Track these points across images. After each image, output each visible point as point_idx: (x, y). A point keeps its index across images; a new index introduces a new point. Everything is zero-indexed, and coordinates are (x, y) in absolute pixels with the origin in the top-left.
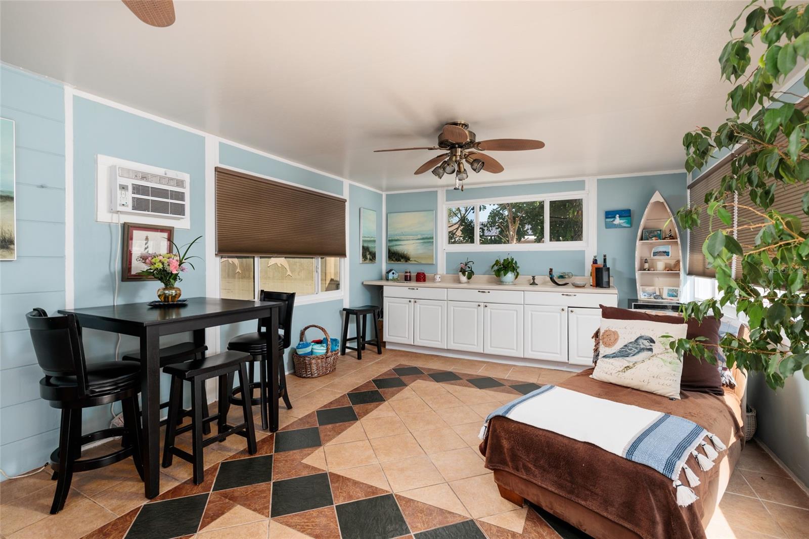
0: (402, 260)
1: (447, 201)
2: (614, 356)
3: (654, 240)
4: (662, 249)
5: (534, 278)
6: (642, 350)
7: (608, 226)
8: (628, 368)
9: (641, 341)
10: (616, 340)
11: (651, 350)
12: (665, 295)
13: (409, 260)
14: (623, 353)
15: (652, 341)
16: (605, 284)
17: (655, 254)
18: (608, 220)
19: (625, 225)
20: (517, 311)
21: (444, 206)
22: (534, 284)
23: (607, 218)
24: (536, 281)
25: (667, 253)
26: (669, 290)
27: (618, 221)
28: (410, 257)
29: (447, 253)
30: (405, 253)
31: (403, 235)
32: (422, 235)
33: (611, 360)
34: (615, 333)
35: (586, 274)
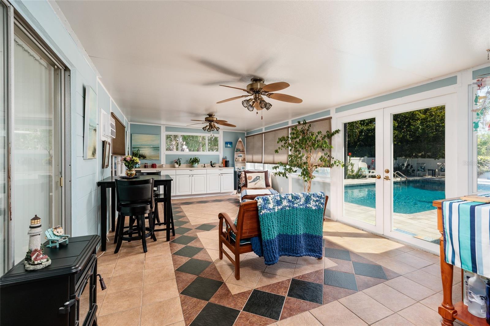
0: (141, 158)
1: (166, 131)
2: (252, 182)
3: (239, 152)
4: (240, 155)
5: (204, 165)
6: (258, 179)
7: (226, 147)
8: (256, 184)
9: (257, 177)
10: (252, 178)
11: (259, 179)
12: (241, 168)
13: (146, 158)
14: (254, 181)
15: (259, 177)
16: (228, 166)
17: (238, 156)
18: (226, 145)
19: (231, 147)
20: (204, 177)
21: (164, 134)
22: (204, 167)
23: (226, 144)
24: (205, 166)
25: (241, 156)
26: (242, 167)
27: (229, 145)
28: (146, 156)
29: (166, 155)
30: (143, 154)
31: (142, 145)
32: (153, 146)
33: (252, 183)
34: (251, 176)
35: (220, 163)
